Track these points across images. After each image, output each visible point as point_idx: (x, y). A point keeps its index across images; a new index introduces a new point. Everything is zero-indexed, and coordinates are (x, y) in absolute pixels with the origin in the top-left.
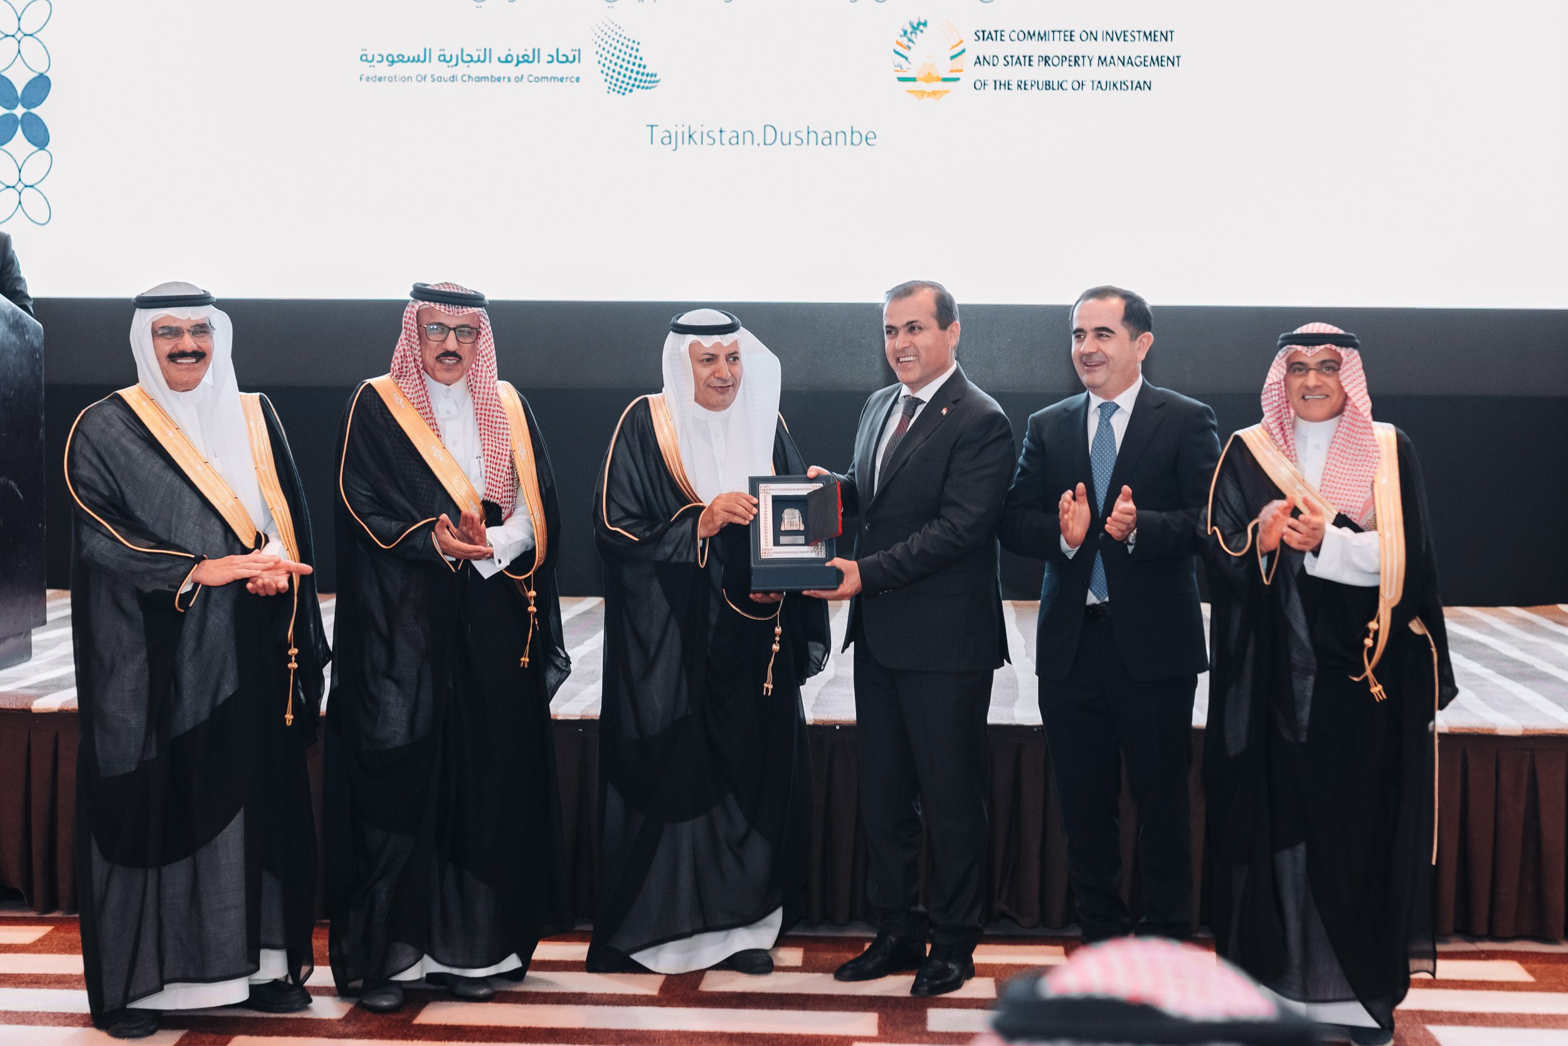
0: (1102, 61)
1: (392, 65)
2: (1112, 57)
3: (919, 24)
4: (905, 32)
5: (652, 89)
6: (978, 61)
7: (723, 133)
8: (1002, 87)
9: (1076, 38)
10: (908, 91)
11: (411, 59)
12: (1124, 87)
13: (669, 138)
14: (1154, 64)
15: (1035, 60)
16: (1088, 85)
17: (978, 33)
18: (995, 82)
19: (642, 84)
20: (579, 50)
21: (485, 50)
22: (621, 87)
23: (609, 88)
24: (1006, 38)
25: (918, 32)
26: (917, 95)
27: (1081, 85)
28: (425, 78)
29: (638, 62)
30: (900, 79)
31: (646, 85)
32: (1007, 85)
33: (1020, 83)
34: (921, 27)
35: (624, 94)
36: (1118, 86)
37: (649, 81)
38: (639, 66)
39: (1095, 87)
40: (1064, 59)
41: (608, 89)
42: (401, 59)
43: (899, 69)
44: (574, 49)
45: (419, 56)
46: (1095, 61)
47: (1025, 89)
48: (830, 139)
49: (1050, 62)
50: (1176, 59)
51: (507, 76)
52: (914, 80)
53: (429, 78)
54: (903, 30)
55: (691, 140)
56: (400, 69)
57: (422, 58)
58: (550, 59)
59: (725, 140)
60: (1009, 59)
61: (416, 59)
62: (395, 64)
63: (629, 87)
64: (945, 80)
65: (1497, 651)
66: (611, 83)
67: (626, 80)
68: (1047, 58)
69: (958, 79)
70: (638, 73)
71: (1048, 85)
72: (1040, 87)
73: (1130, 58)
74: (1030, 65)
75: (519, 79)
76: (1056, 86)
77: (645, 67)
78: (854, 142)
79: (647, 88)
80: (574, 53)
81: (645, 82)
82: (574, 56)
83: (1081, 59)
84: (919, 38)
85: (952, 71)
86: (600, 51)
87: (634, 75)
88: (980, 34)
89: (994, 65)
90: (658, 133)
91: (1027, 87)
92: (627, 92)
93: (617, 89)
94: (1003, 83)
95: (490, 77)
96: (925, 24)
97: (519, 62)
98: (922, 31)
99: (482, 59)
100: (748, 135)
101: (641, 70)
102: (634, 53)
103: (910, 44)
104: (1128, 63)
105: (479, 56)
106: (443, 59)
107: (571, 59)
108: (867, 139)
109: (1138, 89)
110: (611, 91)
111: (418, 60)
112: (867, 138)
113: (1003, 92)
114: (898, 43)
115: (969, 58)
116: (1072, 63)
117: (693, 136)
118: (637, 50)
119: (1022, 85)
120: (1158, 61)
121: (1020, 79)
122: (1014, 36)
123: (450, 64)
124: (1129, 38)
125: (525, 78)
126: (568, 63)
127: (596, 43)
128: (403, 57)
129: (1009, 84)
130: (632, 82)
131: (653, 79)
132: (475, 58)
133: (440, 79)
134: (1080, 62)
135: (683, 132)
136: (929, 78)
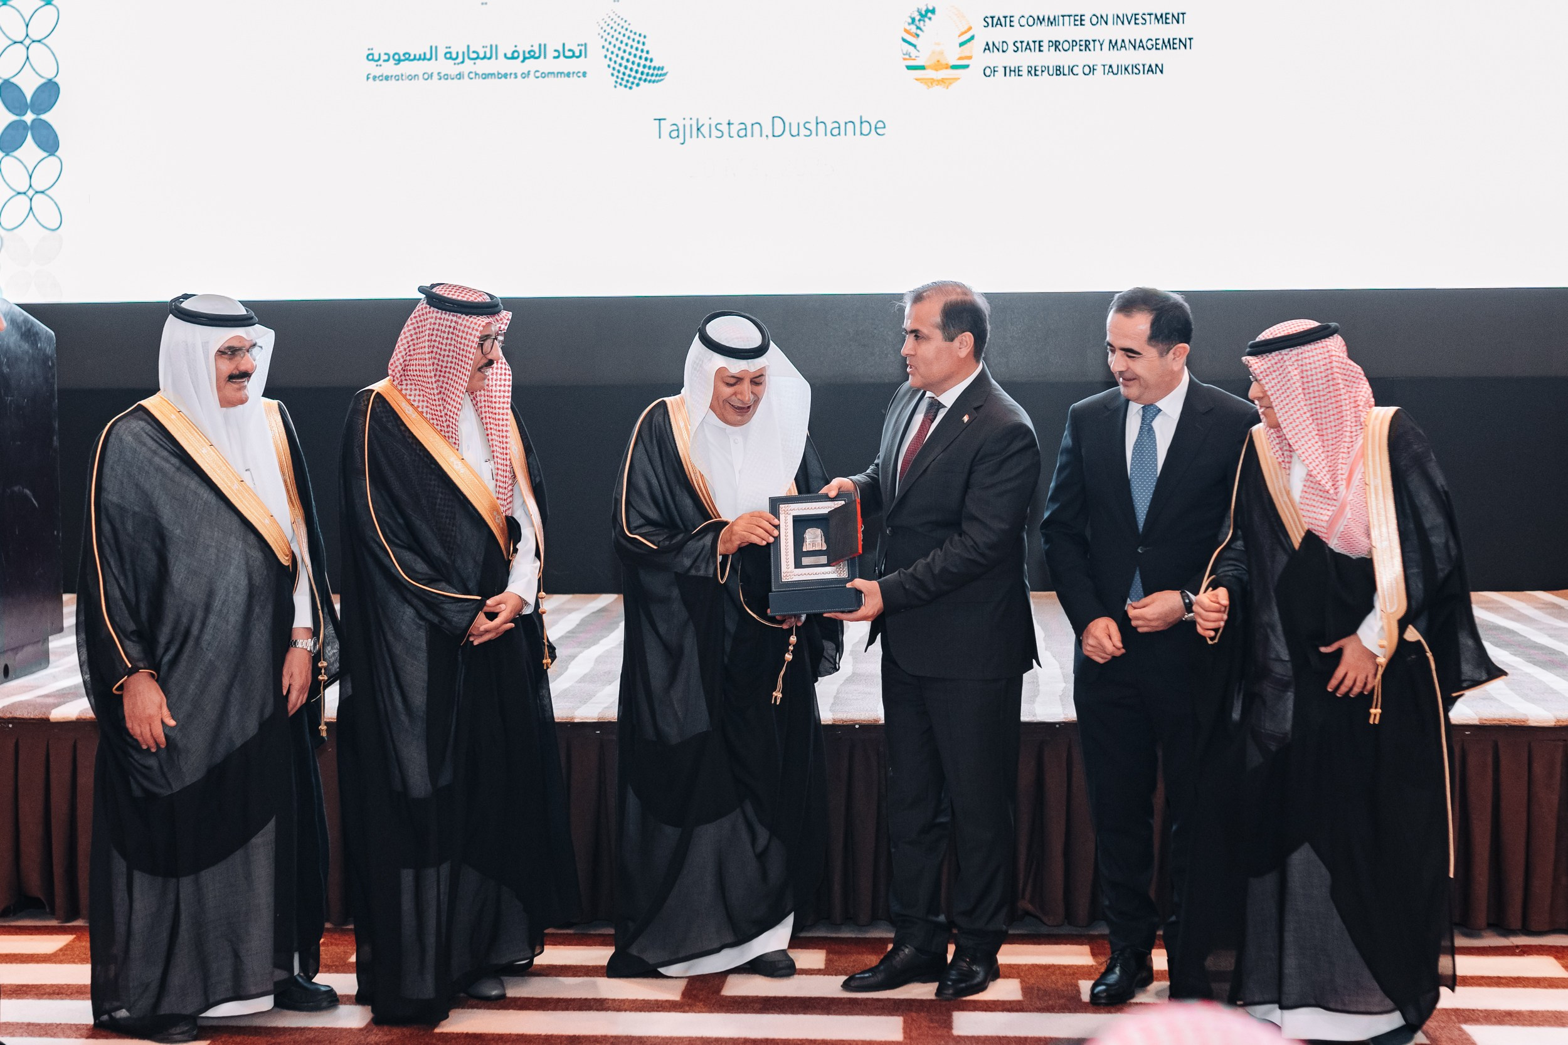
0: (1113, 45)
1: (398, 64)
2: (1123, 41)
3: (927, 11)
4: (913, 20)
5: (659, 83)
6: (987, 48)
7: (732, 126)
8: (1013, 73)
9: (1087, 22)
10: (916, 79)
11: (418, 57)
12: (1135, 71)
13: (676, 132)
14: (1166, 46)
15: (1045, 44)
16: (1100, 69)
17: (986, 19)
18: (1005, 68)
19: (649, 78)
20: (586, 44)
21: (491, 46)
22: (628, 81)
23: (616, 82)
24: (1016, 23)
25: (926, 20)
26: (926, 83)
27: (1092, 70)
28: (432, 76)
29: (644, 55)
30: (909, 68)
31: (653, 78)
32: (1017, 71)
33: (1030, 69)
34: (929, 15)
35: (631, 88)
36: (1130, 69)
37: (657, 74)
38: (646, 59)
39: (1106, 71)
40: (1074, 43)
41: (614, 84)
42: (407, 57)
43: (907, 57)
44: (580, 43)
45: (425, 54)
46: (1106, 45)
47: (1035, 75)
48: (838, 129)
49: (1060, 47)
50: (1188, 41)
51: (514, 72)
52: (922, 68)
53: (435, 76)
54: (911, 17)
55: (700, 133)
56: (406, 67)
57: (428, 56)
58: (556, 54)
59: (734, 133)
60: (1018, 45)
61: (422, 57)
62: (402, 63)
63: (636, 81)
64: (954, 67)
65: (1525, 637)
66: (617, 77)
67: (633, 74)
68: (1058, 43)
69: (967, 66)
70: (644, 66)
71: (1059, 71)
72: (1051, 73)
73: (1141, 41)
74: (1040, 51)
75: (525, 75)
76: (1066, 72)
77: (651, 60)
78: (863, 132)
79: (654, 82)
80: (580, 47)
81: (652, 75)
82: (581, 51)
83: (1092, 43)
84: (928, 25)
85: (961, 58)
86: (607, 45)
87: (641, 69)
88: (989, 20)
89: (1003, 51)
90: (666, 127)
91: (1037, 73)
92: (634, 86)
93: (624, 83)
94: (1013, 69)
95: (496, 74)
96: (933, 11)
97: (525, 58)
98: (930, 19)
99: (488, 55)
100: (756, 127)
101: (648, 63)
102: (640, 46)
103: (919, 32)
104: (1139, 46)
105: (485, 52)
106: (448, 56)
107: (577, 54)
108: (878, 128)
109: (1150, 73)
110: (618, 85)
111: (425, 59)
112: (876, 128)
113: (1014, 78)
114: (906, 31)
115: (978, 45)
116: (1083, 48)
117: (702, 129)
118: (644, 44)
119: (1033, 71)
120: (1170, 44)
121: (1030, 65)
122: (1023, 21)
123: (457, 61)
124: (1140, 21)
125: (532, 73)
126: (574, 59)
127: (602, 37)
128: (410, 56)
129: (1019, 71)
130: (639, 75)
131: (660, 72)
132: (482, 55)
133: (446, 77)
134: (1091, 47)
135: (691, 125)
136: (938, 66)
